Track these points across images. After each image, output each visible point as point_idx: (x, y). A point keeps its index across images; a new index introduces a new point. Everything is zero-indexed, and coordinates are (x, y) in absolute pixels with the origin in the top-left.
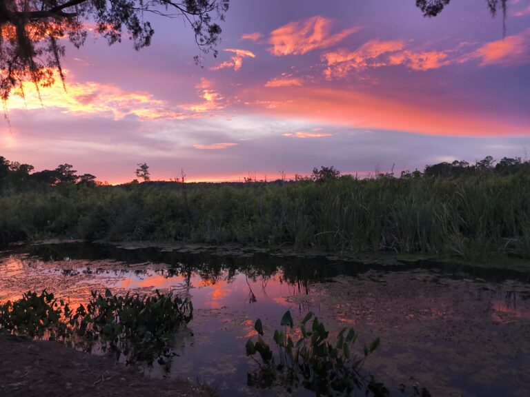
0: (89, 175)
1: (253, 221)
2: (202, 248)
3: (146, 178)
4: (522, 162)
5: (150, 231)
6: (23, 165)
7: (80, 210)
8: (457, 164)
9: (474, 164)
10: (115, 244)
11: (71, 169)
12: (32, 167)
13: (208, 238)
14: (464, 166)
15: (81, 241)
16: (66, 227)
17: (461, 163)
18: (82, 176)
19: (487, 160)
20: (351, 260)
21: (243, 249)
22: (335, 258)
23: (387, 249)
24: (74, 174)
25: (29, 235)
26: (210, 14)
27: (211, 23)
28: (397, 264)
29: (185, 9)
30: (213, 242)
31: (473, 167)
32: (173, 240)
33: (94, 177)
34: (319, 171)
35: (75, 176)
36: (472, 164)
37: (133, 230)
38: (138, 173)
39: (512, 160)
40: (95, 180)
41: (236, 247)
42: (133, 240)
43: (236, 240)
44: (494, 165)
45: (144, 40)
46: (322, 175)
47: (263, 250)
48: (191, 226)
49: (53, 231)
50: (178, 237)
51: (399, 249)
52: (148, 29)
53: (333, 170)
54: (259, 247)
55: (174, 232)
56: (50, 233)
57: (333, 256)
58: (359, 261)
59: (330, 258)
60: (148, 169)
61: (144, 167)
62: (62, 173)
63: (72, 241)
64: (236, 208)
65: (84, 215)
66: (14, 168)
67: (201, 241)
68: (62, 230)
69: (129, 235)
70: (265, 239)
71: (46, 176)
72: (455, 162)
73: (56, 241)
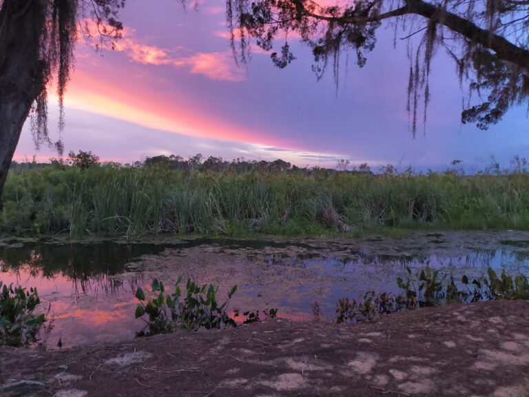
4: (223, 161)
8: (174, 159)
9: (188, 160)
14: (179, 161)
17: (177, 157)
19: (197, 157)
31: (187, 162)
36: (186, 159)
39: (216, 159)
44: (202, 162)
46: (80, 160)
47: (31, 240)
57: (119, 240)
72: (172, 156)
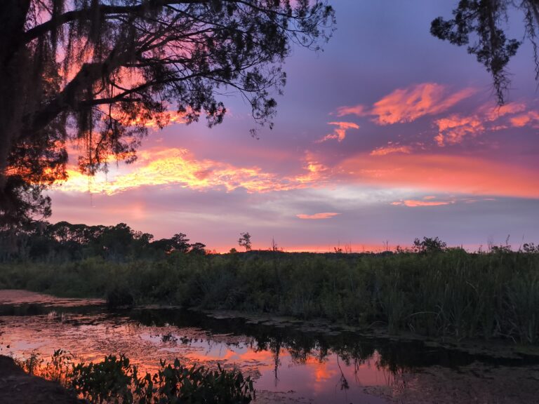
0: (200, 244)
1: (343, 295)
2: (287, 322)
3: (248, 247)
5: (240, 299)
6: (145, 235)
7: (181, 277)
10: (206, 312)
11: (185, 238)
12: (152, 236)
13: (295, 312)
15: (178, 307)
16: (167, 293)
18: (194, 245)
20: (453, 348)
21: (330, 326)
22: (435, 344)
23: (503, 338)
24: (187, 242)
25: (134, 300)
26: (267, 90)
27: (268, 98)
28: (512, 357)
29: (242, 87)
30: (300, 316)
32: (262, 311)
33: (204, 246)
34: (420, 242)
35: (188, 245)
37: (225, 299)
38: (240, 242)
40: (204, 248)
41: (324, 323)
42: (223, 309)
43: (325, 316)
45: (217, 118)
46: (426, 247)
47: (353, 329)
48: (281, 297)
49: (155, 297)
50: (267, 309)
51: (518, 338)
52: (221, 108)
53: (438, 241)
54: (348, 324)
55: (262, 303)
56: (152, 299)
57: (432, 341)
58: (464, 350)
59: (429, 344)
60: (250, 239)
61: (247, 237)
62: (176, 242)
63: (171, 307)
64: (327, 280)
65: (183, 282)
66: (137, 237)
67: (288, 314)
68: (164, 295)
69: (221, 304)
70: (356, 316)
71: (163, 244)
73: (156, 307)
